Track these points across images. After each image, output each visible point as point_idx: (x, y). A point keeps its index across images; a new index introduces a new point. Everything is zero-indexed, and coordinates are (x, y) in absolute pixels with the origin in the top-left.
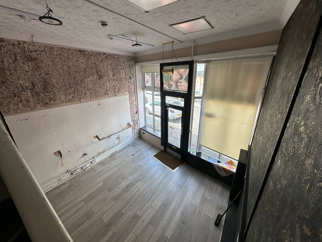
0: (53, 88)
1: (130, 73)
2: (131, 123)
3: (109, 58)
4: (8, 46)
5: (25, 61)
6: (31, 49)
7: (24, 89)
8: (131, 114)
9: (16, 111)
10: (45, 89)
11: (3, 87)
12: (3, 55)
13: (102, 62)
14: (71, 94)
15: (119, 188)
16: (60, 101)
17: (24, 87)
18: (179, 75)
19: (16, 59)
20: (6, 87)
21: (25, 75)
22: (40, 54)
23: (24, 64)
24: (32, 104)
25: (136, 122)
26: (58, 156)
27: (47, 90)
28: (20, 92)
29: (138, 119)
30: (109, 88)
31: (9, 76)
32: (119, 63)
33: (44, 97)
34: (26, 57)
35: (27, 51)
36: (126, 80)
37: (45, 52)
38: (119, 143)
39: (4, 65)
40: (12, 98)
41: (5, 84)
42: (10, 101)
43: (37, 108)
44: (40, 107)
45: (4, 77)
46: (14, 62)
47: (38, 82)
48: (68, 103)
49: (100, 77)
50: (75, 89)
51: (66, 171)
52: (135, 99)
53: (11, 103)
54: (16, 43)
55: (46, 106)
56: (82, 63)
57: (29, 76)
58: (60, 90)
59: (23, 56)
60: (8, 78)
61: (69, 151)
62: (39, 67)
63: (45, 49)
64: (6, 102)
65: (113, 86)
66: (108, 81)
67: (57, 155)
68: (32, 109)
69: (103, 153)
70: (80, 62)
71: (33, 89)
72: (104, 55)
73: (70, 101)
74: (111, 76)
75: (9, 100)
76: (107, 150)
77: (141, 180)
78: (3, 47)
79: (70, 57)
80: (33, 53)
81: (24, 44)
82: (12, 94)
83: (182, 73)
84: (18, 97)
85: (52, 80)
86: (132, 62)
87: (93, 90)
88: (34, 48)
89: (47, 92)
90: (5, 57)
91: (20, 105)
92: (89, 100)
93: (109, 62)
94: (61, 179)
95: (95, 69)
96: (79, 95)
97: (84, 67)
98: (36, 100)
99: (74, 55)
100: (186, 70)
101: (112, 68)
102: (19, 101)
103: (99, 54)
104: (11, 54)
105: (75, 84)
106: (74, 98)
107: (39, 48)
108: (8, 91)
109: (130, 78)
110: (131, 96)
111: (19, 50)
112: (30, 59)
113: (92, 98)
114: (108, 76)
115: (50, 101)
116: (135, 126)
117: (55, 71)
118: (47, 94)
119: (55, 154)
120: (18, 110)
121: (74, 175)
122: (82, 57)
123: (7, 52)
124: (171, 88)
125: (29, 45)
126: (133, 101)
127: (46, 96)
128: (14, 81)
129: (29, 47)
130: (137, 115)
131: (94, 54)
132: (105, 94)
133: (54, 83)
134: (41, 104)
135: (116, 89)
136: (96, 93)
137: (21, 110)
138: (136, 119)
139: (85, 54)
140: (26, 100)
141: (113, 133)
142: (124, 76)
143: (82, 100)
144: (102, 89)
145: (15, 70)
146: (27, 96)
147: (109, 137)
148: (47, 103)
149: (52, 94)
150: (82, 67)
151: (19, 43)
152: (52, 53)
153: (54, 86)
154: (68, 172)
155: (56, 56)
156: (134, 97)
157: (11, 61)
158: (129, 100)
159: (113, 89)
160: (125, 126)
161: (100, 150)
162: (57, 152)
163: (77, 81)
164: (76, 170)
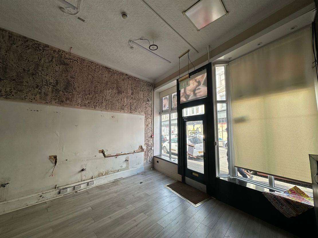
0: (74, 90)
1: (148, 96)
2: (144, 147)
3: (130, 79)
4: (50, 51)
5: (58, 64)
6: (66, 57)
7: (48, 84)
8: (145, 137)
9: (32, 100)
10: (66, 88)
11: (31, 78)
12: (43, 56)
13: (123, 80)
14: (88, 99)
15: (110, 217)
16: (76, 103)
17: (48, 83)
18: (197, 82)
19: (52, 61)
20: (34, 78)
21: (53, 73)
22: (73, 62)
23: (57, 65)
24: (48, 98)
25: (150, 148)
26: (52, 162)
27: (67, 90)
28: (43, 85)
29: (153, 145)
30: (126, 104)
31: (40, 71)
32: (139, 85)
33: (62, 95)
34: (61, 61)
35: (63, 57)
36: (144, 101)
37: (77, 62)
38: (127, 168)
39: (41, 62)
40: (33, 88)
41: (34, 76)
42: (30, 91)
43: (52, 103)
44: (55, 103)
45: (36, 71)
46: (49, 62)
47: (62, 82)
48: (83, 107)
49: (120, 92)
50: (93, 96)
51: (54, 186)
52: (151, 121)
53: (31, 92)
54: (57, 51)
55: (61, 104)
56: (105, 77)
57: (57, 75)
58: (79, 93)
59: (58, 60)
60: (38, 72)
61: (67, 160)
62: (67, 71)
63: (77, 60)
64: (27, 90)
65: (131, 103)
66: (126, 98)
67: (52, 160)
68: (47, 103)
69: (105, 175)
70: (104, 76)
71: (55, 86)
72: (127, 76)
73: (85, 105)
74: (130, 94)
75: (30, 89)
76: (111, 172)
77: (144, 212)
78: (46, 51)
79: (97, 70)
80: (67, 60)
81: (63, 52)
82: (35, 85)
83: (199, 80)
84: (40, 89)
85: (75, 83)
86: (151, 87)
87: (110, 101)
88: (70, 57)
89: (67, 92)
90: (44, 57)
91: (38, 96)
92: (104, 110)
93: (130, 82)
94: (43, 195)
95: (116, 85)
96: (95, 103)
97: (107, 80)
98: (54, 96)
99: (100, 69)
100: (203, 75)
101: (132, 88)
102: (39, 92)
103: (122, 74)
104: (50, 56)
105: (95, 92)
106: (89, 104)
107: (73, 58)
108: (33, 82)
109: (148, 101)
110: (147, 117)
111: (58, 55)
112: (63, 63)
113: (107, 108)
114: (127, 93)
115: (66, 101)
116: (148, 151)
117: (80, 77)
118: (65, 94)
119: (50, 159)
120: (33, 100)
121: (62, 195)
122: (107, 73)
123: (47, 55)
124: (189, 98)
125: (66, 54)
126: (149, 124)
127: (64, 95)
128: (42, 75)
129: (66, 55)
130: (152, 139)
131: (117, 73)
132: (121, 109)
133: (76, 86)
134: (57, 100)
135: (133, 107)
136: (112, 105)
137: (36, 100)
138: (150, 144)
139: (109, 71)
140: (45, 93)
141: (122, 153)
142: (142, 97)
143: (97, 108)
144: (119, 103)
145: (47, 68)
146: (47, 90)
147: (117, 156)
148: (62, 102)
149: (70, 95)
150: (104, 80)
151: (59, 51)
152: (83, 63)
153: (75, 89)
154: (56, 188)
155: (85, 67)
156: (150, 120)
157: (47, 61)
158: (145, 121)
159: (129, 106)
160: (137, 148)
161: (103, 170)
162: (53, 157)
163: (97, 90)
164: (66, 188)
